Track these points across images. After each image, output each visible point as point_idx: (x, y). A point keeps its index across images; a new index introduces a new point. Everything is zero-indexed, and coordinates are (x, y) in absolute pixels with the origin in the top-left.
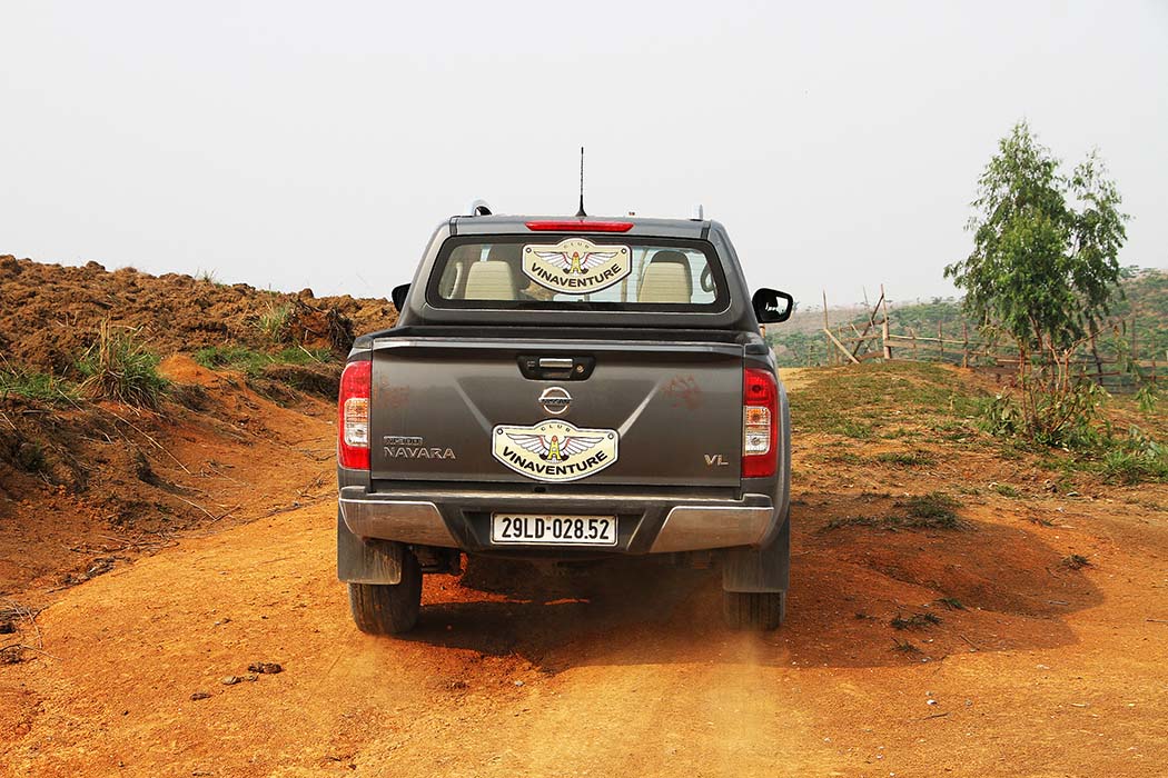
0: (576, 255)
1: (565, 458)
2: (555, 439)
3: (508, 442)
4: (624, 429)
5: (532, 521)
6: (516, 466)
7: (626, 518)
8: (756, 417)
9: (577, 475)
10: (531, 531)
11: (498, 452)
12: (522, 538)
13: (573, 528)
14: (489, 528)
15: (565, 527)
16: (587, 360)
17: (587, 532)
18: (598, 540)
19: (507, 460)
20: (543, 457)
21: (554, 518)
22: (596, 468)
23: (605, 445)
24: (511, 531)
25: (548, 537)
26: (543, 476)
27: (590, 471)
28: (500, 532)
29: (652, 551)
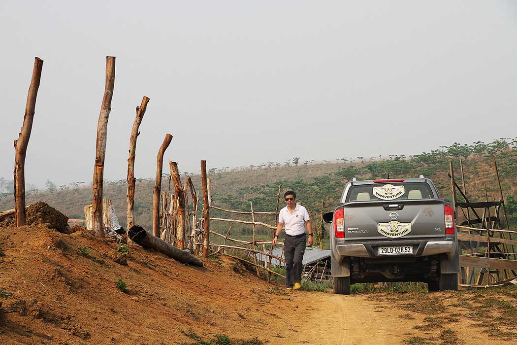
0: (388, 189)
1: (397, 231)
2: (394, 226)
3: (381, 227)
4: (413, 222)
5: (389, 249)
6: (384, 234)
7: (415, 246)
8: (448, 218)
9: (400, 236)
10: (389, 251)
11: (379, 231)
12: (387, 253)
13: (401, 250)
14: (377, 250)
15: (398, 250)
16: (402, 205)
17: (404, 250)
18: (408, 252)
19: (381, 233)
20: (391, 231)
21: (395, 247)
22: (406, 233)
23: (408, 227)
24: (384, 251)
25: (394, 253)
26: (392, 237)
27: (404, 234)
28: (381, 252)
29: (423, 255)
